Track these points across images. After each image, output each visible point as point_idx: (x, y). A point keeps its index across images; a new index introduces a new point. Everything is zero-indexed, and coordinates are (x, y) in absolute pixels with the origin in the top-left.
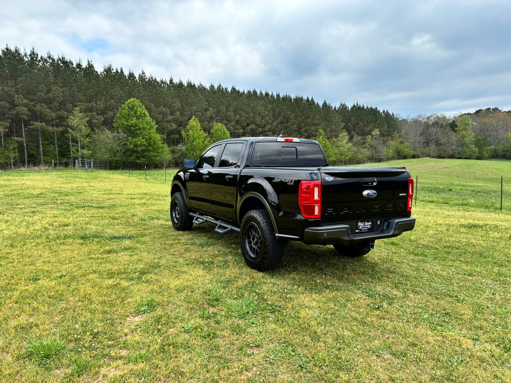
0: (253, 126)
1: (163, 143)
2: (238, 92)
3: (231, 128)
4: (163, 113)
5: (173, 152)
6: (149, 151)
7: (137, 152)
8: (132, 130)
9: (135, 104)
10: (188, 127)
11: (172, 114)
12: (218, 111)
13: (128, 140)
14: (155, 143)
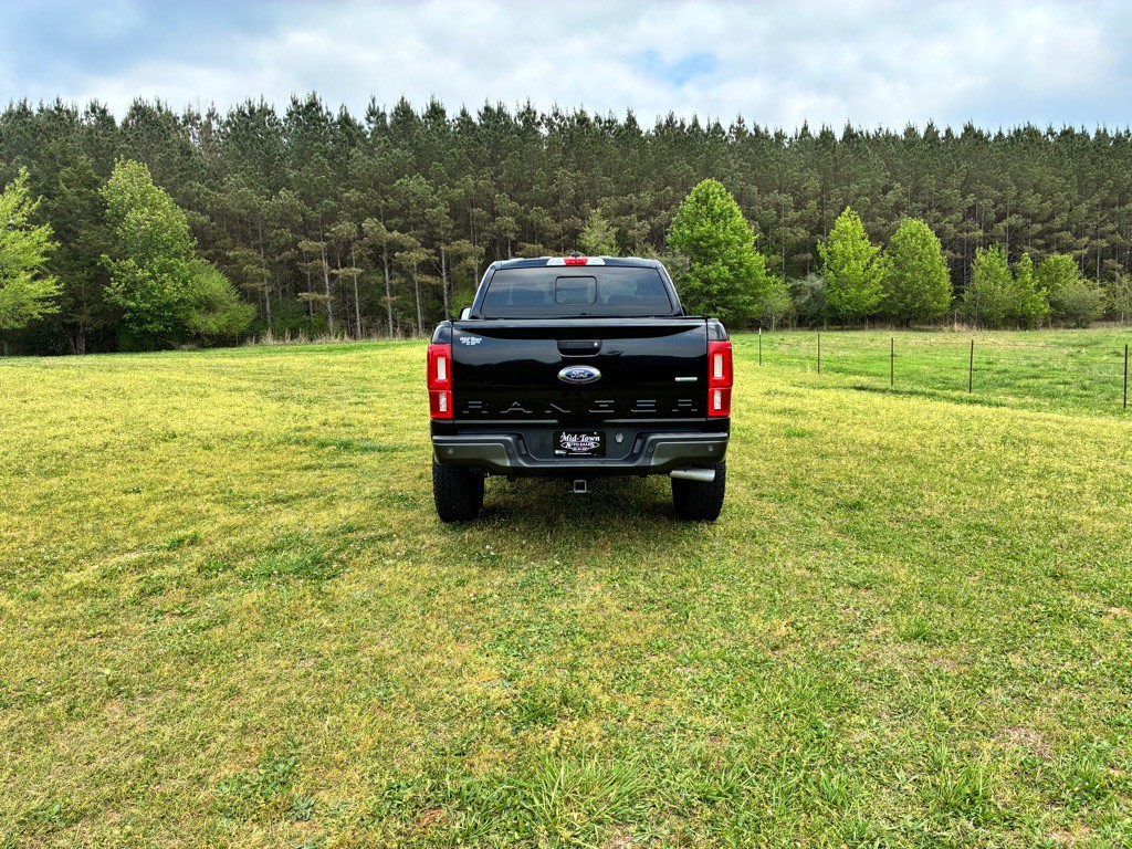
0: (1012, 220)
1: (768, 274)
2: (979, 135)
3: (950, 227)
4: (778, 206)
5: (795, 292)
6: (735, 292)
7: (708, 294)
8: (701, 247)
9: (710, 190)
10: (833, 233)
11: (798, 206)
12: (917, 190)
13: (692, 270)
14: (750, 274)
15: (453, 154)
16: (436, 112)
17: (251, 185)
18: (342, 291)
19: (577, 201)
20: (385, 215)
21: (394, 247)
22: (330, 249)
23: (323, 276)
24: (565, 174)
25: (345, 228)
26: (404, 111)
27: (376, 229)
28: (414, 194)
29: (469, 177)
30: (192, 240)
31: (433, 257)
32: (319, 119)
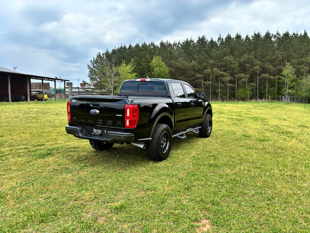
15: (242, 48)
16: (238, 37)
17: (185, 60)
18: (207, 88)
19: (283, 60)
20: (220, 67)
21: (222, 76)
22: (204, 76)
23: (202, 84)
24: (279, 53)
25: (208, 71)
26: (229, 38)
27: (217, 71)
28: (229, 61)
29: (246, 55)
30: (169, 75)
31: (233, 79)
32: (204, 42)
